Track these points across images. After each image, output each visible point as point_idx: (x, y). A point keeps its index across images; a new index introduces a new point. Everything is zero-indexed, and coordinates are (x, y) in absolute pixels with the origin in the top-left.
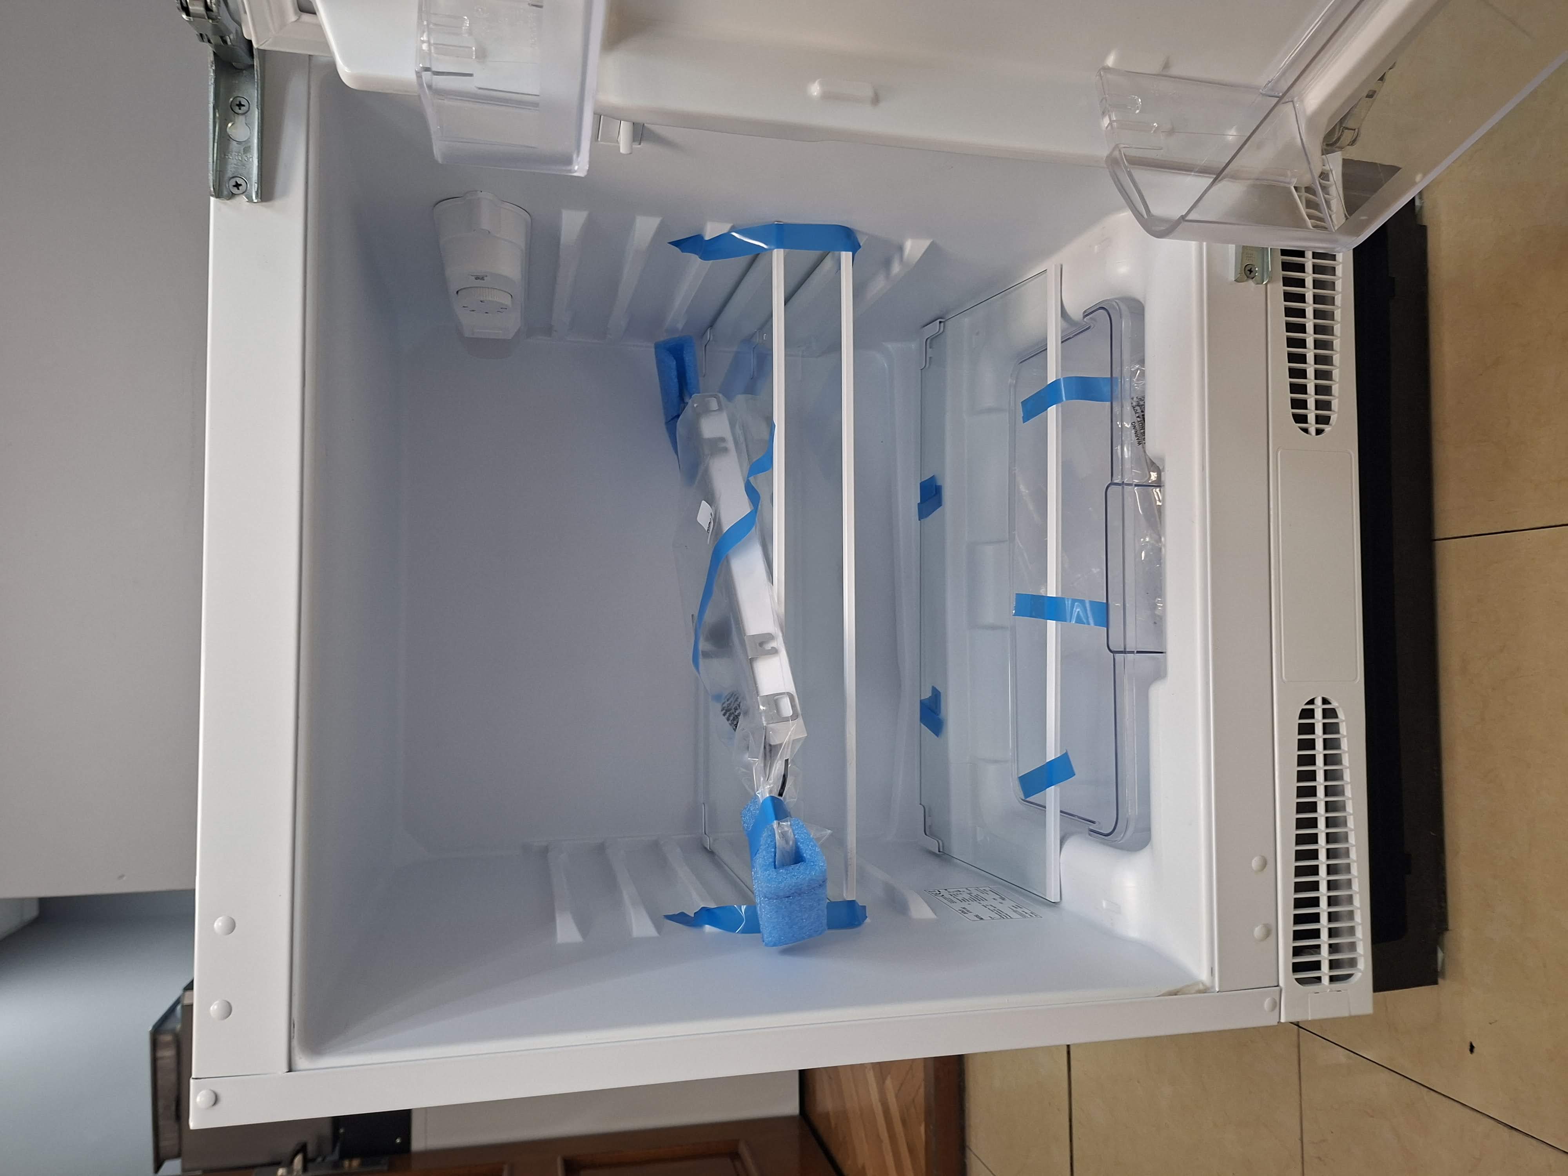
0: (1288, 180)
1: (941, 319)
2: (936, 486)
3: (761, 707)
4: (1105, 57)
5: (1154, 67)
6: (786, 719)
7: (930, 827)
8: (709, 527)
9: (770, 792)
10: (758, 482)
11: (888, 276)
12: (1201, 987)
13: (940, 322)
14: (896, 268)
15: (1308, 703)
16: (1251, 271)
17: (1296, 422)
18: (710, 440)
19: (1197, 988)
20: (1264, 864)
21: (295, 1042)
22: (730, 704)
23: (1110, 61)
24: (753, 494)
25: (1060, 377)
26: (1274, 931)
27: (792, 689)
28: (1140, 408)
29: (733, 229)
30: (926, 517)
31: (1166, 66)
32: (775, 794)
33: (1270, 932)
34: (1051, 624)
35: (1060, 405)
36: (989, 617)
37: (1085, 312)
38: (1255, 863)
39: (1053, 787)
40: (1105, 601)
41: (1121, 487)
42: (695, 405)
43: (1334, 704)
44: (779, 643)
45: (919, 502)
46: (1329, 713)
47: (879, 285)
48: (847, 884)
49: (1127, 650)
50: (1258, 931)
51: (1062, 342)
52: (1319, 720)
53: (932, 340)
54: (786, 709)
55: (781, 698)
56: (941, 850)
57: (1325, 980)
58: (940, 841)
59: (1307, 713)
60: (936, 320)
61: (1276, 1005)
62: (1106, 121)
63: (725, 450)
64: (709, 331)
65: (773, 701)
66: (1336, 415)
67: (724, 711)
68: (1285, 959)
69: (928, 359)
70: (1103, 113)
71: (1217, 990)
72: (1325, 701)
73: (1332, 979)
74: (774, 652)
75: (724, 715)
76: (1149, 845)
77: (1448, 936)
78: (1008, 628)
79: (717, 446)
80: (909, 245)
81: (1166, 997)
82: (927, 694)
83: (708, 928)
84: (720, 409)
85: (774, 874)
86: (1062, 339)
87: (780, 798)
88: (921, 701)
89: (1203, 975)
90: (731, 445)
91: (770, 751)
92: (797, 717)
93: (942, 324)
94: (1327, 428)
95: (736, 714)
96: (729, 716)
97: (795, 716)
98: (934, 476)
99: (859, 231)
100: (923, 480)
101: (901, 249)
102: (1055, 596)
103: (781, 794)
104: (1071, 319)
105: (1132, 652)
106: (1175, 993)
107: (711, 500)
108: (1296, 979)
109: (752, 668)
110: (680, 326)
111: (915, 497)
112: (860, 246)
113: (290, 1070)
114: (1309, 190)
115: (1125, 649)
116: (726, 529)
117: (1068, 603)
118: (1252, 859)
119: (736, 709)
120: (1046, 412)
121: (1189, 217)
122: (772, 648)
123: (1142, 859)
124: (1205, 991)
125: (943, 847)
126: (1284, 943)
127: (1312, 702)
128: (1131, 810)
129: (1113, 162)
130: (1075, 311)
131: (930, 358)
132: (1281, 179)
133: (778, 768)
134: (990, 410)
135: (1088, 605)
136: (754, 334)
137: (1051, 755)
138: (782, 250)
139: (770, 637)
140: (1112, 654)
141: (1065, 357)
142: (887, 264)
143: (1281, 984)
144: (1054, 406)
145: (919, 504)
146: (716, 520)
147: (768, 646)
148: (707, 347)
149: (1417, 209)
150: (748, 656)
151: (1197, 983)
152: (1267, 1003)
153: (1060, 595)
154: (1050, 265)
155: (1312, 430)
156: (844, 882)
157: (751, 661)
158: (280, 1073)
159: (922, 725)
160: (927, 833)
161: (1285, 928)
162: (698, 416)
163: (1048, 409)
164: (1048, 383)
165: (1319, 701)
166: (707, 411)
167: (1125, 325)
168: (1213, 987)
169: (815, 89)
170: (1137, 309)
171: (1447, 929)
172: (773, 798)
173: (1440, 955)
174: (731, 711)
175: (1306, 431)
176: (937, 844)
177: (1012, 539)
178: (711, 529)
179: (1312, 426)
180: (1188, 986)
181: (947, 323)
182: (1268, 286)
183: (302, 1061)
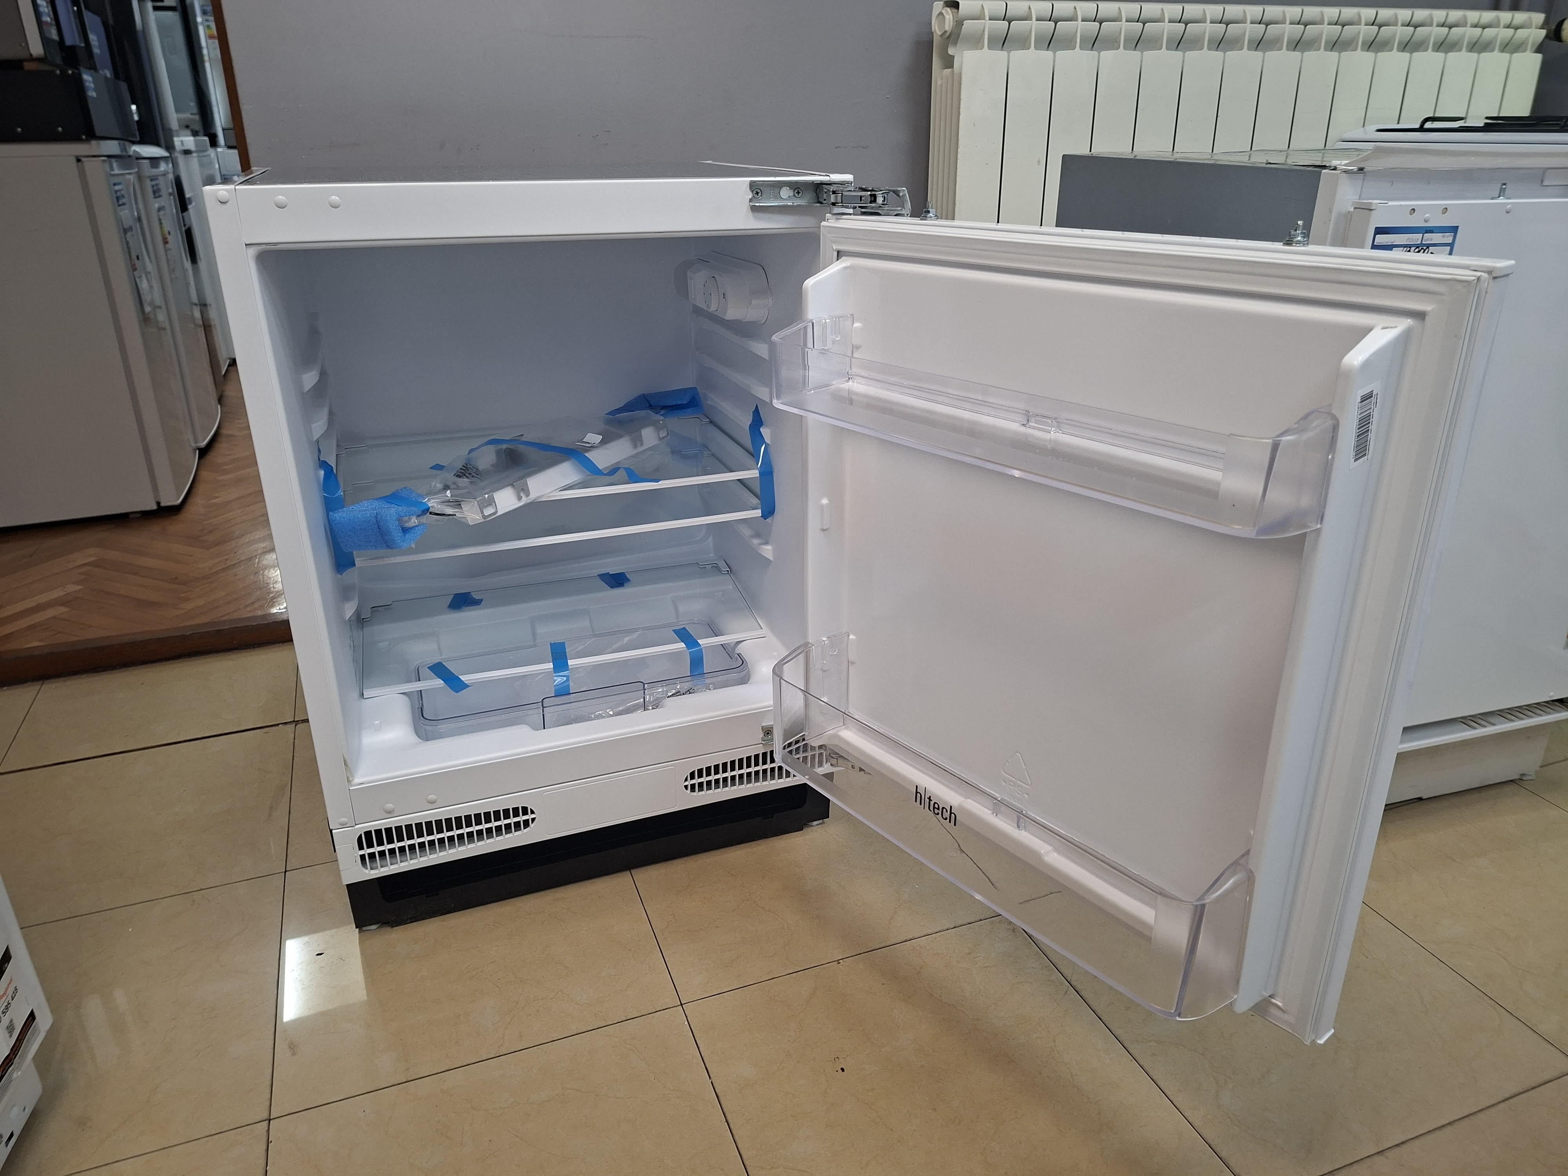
0: (807, 731)
1: (730, 571)
2: (623, 583)
3: (487, 496)
4: (853, 634)
5: (852, 657)
6: (482, 512)
7: (377, 611)
8: (586, 443)
9: (432, 507)
10: (622, 474)
11: (752, 537)
12: (351, 779)
13: (728, 571)
14: (756, 541)
15: (531, 810)
16: (768, 733)
17: (690, 773)
18: (641, 436)
19: (350, 776)
20: (432, 802)
21: (263, 247)
22: (471, 469)
23: (852, 637)
24: (613, 470)
25: (702, 646)
26: (390, 816)
27: (499, 513)
28: (689, 692)
29: (767, 445)
30: (601, 579)
31: (853, 663)
32: (431, 510)
33: (390, 813)
34: (551, 665)
35: (686, 649)
36: (541, 630)
37: (740, 654)
38: (432, 797)
39: (443, 682)
40: (571, 692)
41: (642, 688)
42: (661, 422)
43: (532, 825)
44: (525, 500)
45: (610, 573)
46: (526, 824)
47: (746, 532)
48: (365, 560)
49: (544, 709)
50: (390, 806)
51: (722, 645)
52: (521, 818)
53: (717, 567)
54: (488, 511)
55: (493, 507)
56: (364, 620)
57: (362, 852)
58: (370, 619)
59: (525, 811)
60: (729, 568)
61: (343, 825)
62: (825, 639)
63: (635, 446)
64: (709, 420)
65: (491, 502)
66: (696, 794)
67: (465, 465)
68: (372, 826)
69: (705, 566)
70: (829, 637)
71: (350, 788)
72: (533, 820)
73: (363, 857)
74: (520, 498)
75: (463, 466)
76: (422, 741)
77: (389, 929)
78: (535, 642)
79: (637, 441)
80: (769, 547)
81: (342, 759)
82: (476, 596)
83: (322, 472)
84: (660, 439)
85: (394, 518)
86: (724, 644)
87: (429, 513)
88: (470, 592)
89: (357, 780)
90: (640, 449)
91: (458, 504)
92: (484, 519)
93: (727, 572)
94: (689, 791)
95: (467, 474)
96: (463, 470)
97: (484, 517)
98: (629, 580)
99: (773, 518)
100: (626, 573)
101: (767, 543)
102: (569, 664)
103: (431, 513)
104: (736, 647)
105: (543, 712)
106: (345, 764)
107: (603, 442)
108: (361, 835)
109: (507, 486)
110: (709, 402)
111: (613, 570)
112: (765, 519)
113: (246, 245)
114: (804, 740)
115: (545, 707)
116: (586, 454)
117: (566, 673)
118: (434, 795)
119: (470, 474)
120: (680, 641)
121: (782, 681)
122: (522, 497)
123: (413, 738)
124: (349, 781)
125: (367, 621)
126: (382, 824)
127: (532, 812)
128: (443, 727)
129: (806, 645)
130: (740, 649)
131: (705, 567)
132: (807, 728)
133: (449, 511)
134: (676, 610)
135: (567, 683)
136: (709, 450)
137: (463, 678)
138: (758, 475)
139: (528, 494)
140: (541, 701)
141: (713, 647)
142: (758, 535)
143: (357, 826)
144: (685, 646)
145: (609, 573)
146: (593, 447)
147: (522, 494)
148: (697, 419)
149: (811, 824)
150: (515, 482)
151: (352, 776)
152: (344, 820)
153: (570, 667)
154: (765, 631)
155: (686, 783)
156: (364, 558)
157: (512, 485)
158: (244, 240)
159: (453, 595)
160: (373, 609)
161: (392, 822)
162: (654, 424)
163: (683, 643)
164: (698, 641)
165: (533, 816)
166: (658, 429)
167: (734, 676)
168: (352, 786)
169: (825, 501)
170: (744, 680)
171: (393, 927)
172: (428, 509)
173: (374, 927)
174: (467, 471)
175: (686, 780)
176: (367, 617)
177: (595, 636)
178: (584, 445)
179: (688, 783)
180: (351, 771)
181: (728, 575)
182: (762, 745)
183: (252, 252)
